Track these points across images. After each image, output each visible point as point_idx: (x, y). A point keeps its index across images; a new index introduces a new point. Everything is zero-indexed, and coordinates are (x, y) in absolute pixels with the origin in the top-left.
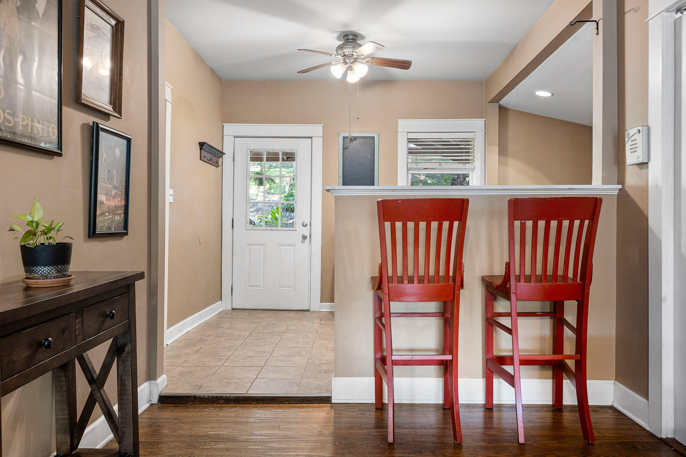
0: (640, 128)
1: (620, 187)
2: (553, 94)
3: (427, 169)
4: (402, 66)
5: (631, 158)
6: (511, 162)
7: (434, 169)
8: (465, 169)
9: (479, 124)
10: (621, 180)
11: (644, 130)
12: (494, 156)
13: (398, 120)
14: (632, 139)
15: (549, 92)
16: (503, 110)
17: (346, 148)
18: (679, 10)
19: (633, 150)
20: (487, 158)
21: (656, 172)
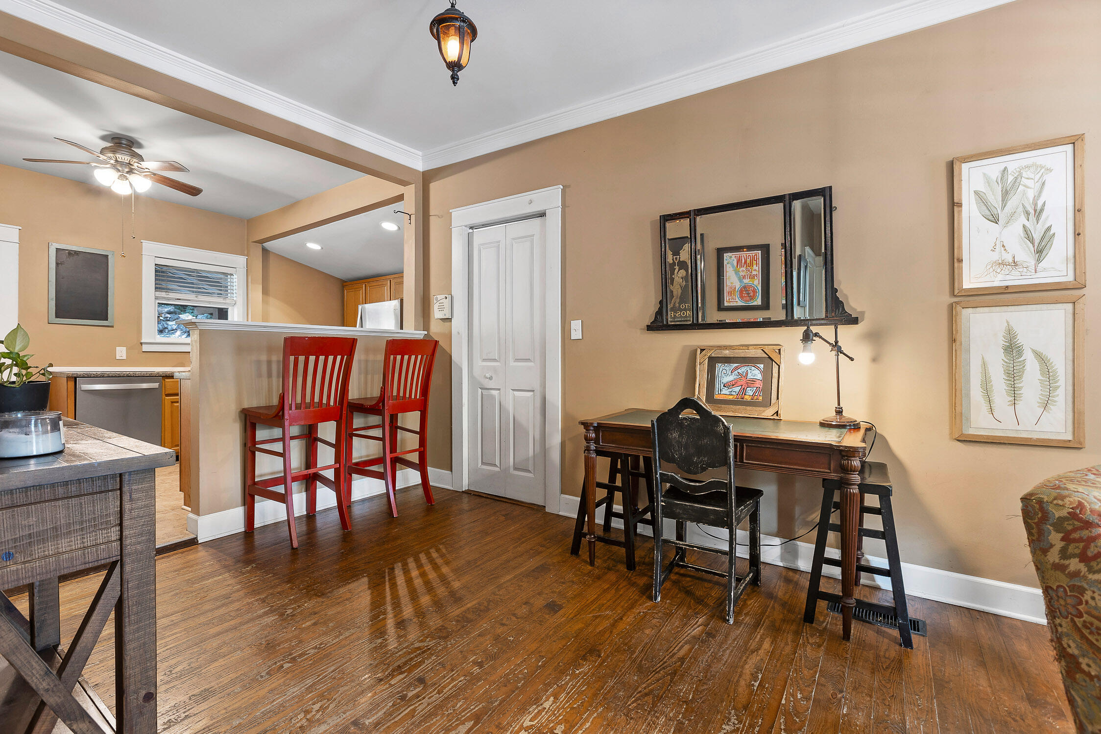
0: (447, 296)
1: (426, 333)
2: (322, 248)
3: (179, 299)
4: (190, 191)
5: (437, 313)
6: (272, 300)
7: (189, 300)
8: (225, 303)
9: (240, 261)
10: (426, 327)
11: (449, 297)
12: (257, 294)
13: (142, 241)
14: (440, 301)
15: (320, 246)
16: (265, 251)
17: (61, 264)
18: (471, 228)
19: (440, 309)
20: (250, 295)
21: (458, 325)
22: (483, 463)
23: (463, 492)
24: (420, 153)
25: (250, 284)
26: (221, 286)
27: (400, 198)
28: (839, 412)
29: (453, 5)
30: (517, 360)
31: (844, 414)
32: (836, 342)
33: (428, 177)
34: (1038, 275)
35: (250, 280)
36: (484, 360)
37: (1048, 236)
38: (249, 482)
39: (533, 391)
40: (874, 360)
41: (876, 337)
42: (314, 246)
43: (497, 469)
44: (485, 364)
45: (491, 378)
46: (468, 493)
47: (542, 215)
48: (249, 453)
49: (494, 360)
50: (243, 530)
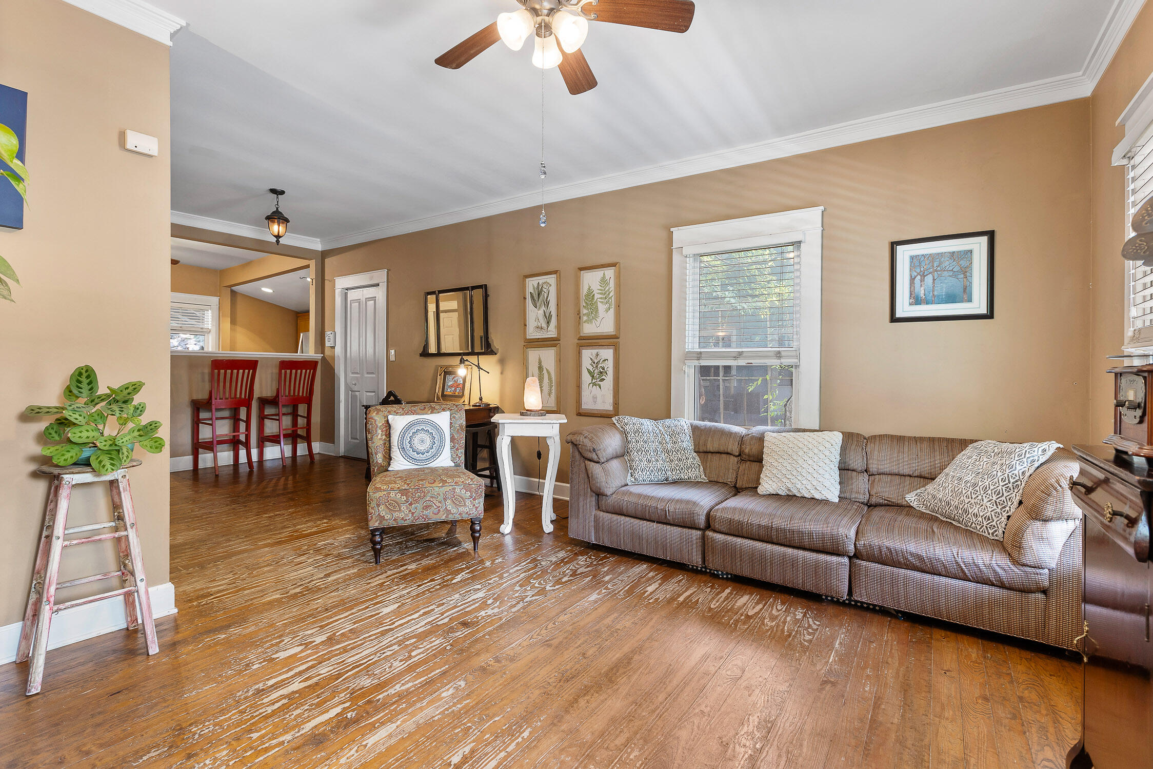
0: (332, 333)
1: (322, 355)
2: (274, 292)
5: (328, 344)
6: (239, 329)
8: (202, 332)
9: (214, 300)
10: (323, 352)
11: (334, 333)
12: (227, 324)
14: (329, 336)
15: (272, 290)
16: (234, 294)
18: (347, 290)
19: (328, 341)
20: (221, 325)
21: (338, 350)
22: (352, 438)
23: (340, 457)
24: (319, 240)
25: (221, 317)
26: (199, 319)
27: (308, 266)
28: (481, 399)
29: (277, 208)
30: (368, 373)
31: (483, 400)
32: (478, 364)
33: (324, 254)
34: (548, 333)
35: (221, 314)
36: (353, 373)
37: (550, 316)
38: (195, 441)
39: (374, 392)
40: (502, 373)
41: (502, 362)
42: (269, 291)
43: (358, 441)
44: (353, 375)
45: (355, 384)
46: (345, 457)
47: (378, 285)
48: (195, 425)
49: (357, 373)
50: (192, 469)
